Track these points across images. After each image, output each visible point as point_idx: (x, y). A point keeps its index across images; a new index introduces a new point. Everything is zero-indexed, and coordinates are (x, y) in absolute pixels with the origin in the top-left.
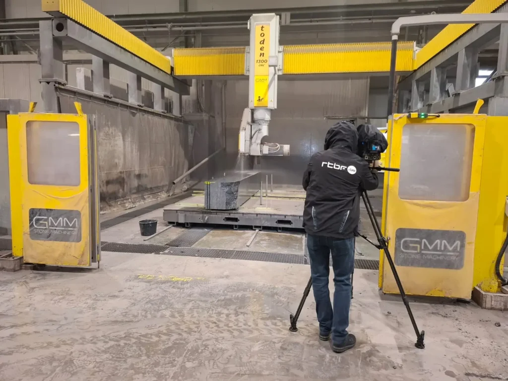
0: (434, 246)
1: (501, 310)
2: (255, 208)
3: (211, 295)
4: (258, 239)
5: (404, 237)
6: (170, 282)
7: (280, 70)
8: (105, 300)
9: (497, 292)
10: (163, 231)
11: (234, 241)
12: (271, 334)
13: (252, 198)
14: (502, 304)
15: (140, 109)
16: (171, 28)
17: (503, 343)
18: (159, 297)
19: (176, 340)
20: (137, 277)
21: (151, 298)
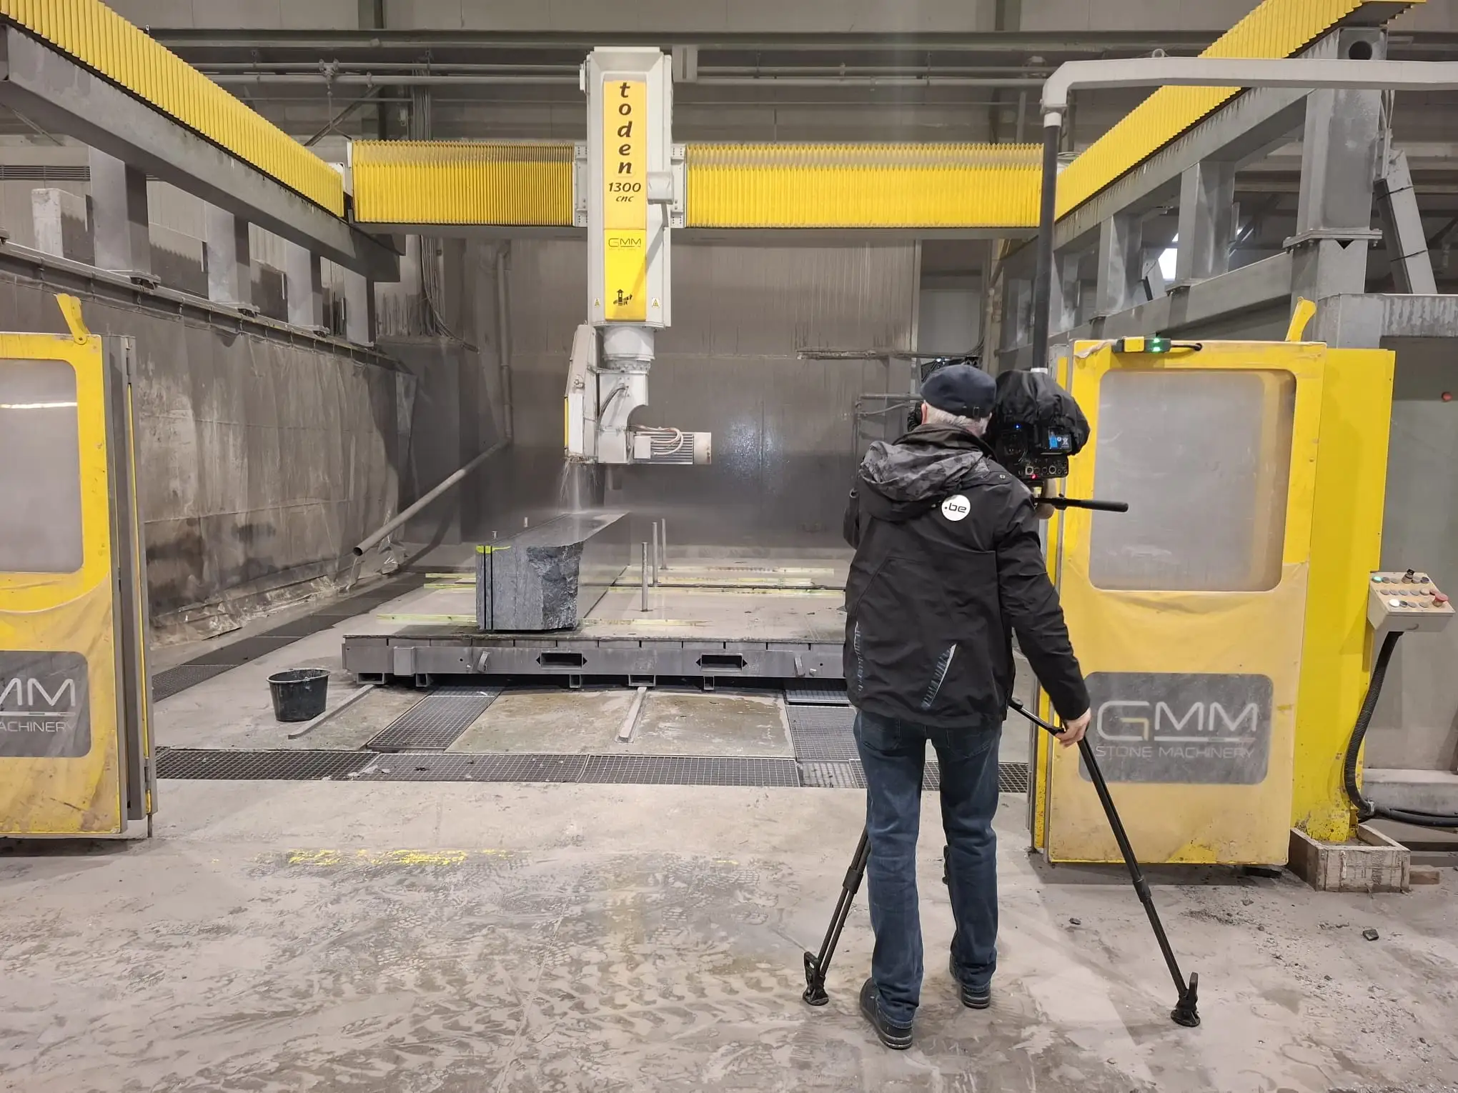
0: (1189, 721)
1: (1367, 892)
2: (629, 622)
3: (537, 903)
4: (649, 716)
5: (1105, 699)
6: (398, 868)
7: (679, 214)
8: (189, 945)
9: (1350, 840)
10: (349, 704)
11: (578, 728)
12: (749, 1018)
13: (611, 591)
14: (1369, 873)
15: (246, 322)
16: (333, 77)
17: (1401, 991)
18: (370, 924)
19: (456, 1064)
20: (284, 861)
21: (346, 928)
